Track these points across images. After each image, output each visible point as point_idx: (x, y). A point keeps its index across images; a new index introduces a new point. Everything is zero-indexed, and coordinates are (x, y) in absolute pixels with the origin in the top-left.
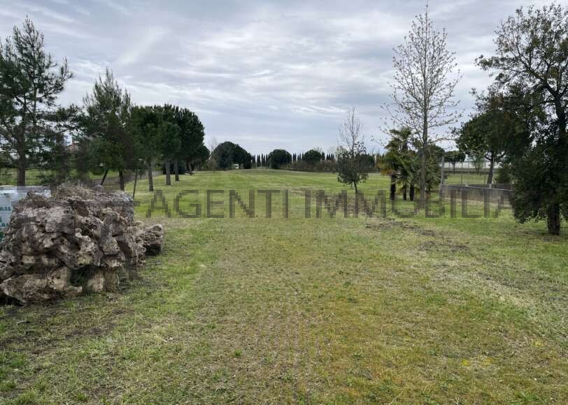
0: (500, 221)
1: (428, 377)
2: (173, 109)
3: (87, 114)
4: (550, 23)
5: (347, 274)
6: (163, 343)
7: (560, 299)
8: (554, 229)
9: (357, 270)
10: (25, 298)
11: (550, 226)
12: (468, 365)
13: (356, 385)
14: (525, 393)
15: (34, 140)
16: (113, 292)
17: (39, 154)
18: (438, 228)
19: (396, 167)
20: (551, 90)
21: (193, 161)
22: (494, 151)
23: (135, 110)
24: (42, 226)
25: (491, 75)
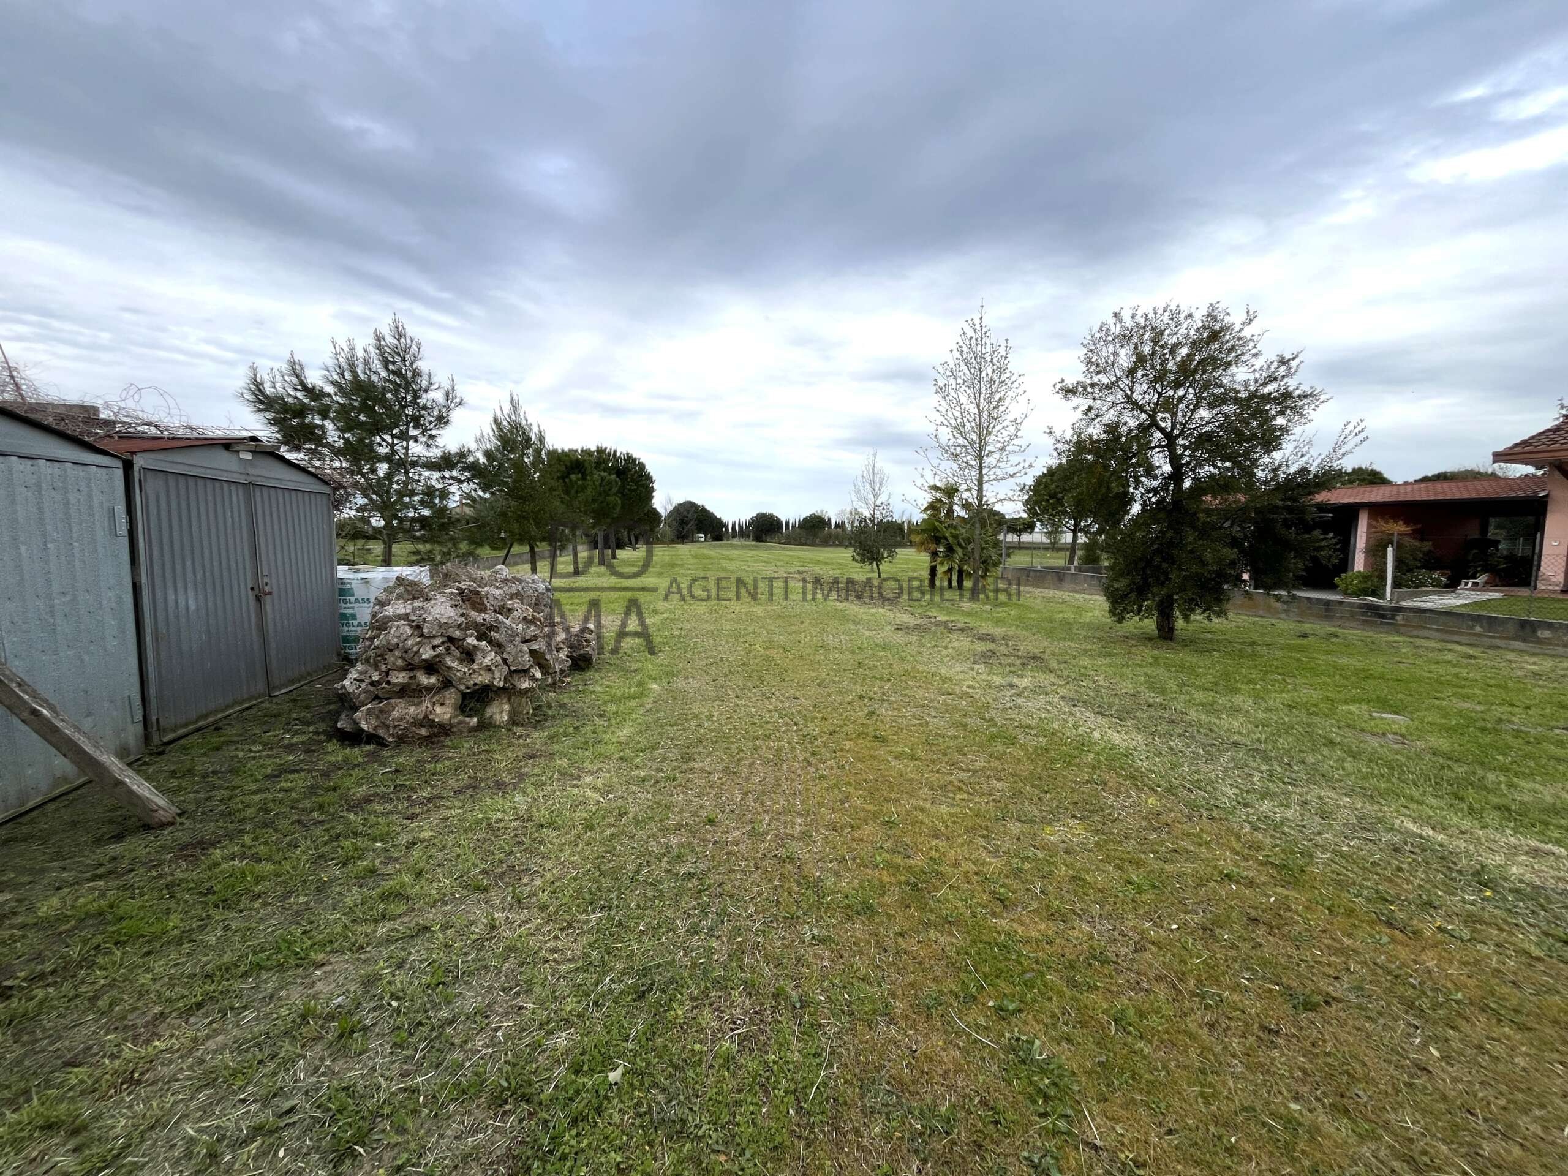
0: (1087, 620)
1: (995, 853)
2: (609, 454)
3: (482, 460)
4: (1162, 332)
5: (871, 699)
6: (598, 802)
7: (1180, 735)
8: (1166, 632)
9: (884, 694)
10: (392, 735)
11: (1160, 628)
12: (1052, 835)
13: (889, 865)
14: (1138, 876)
15: (407, 499)
16: (522, 726)
17: (413, 519)
18: (999, 630)
19: (937, 540)
20: (1162, 430)
21: (637, 531)
22: (1077, 517)
23: (552, 454)
24: (419, 627)
25: (1075, 408)
